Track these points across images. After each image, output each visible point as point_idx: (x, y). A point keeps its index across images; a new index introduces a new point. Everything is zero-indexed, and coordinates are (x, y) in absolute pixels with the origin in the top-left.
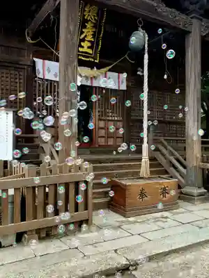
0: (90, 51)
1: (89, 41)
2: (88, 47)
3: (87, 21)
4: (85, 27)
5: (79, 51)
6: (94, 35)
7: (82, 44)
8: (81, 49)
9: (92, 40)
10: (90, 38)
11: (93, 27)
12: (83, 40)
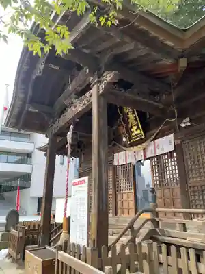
0: (138, 132)
1: (135, 126)
2: (136, 130)
3: (128, 113)
4: (128, 118)
6: (136, 119)
7: (132, 130)
8: (133, 134)
10: (134, 123)
12: (132, 127)
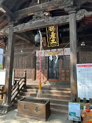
0: (55, 42)
1: (54, 39)
3: (51, 32)
4: (51, 34)
5: (51, 44)
7: (52, 41)
8: (51, 43)
9: (55, 38)
10: (54, 37)
11: (54, 33)
12: (52, 39)
